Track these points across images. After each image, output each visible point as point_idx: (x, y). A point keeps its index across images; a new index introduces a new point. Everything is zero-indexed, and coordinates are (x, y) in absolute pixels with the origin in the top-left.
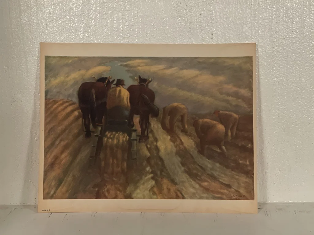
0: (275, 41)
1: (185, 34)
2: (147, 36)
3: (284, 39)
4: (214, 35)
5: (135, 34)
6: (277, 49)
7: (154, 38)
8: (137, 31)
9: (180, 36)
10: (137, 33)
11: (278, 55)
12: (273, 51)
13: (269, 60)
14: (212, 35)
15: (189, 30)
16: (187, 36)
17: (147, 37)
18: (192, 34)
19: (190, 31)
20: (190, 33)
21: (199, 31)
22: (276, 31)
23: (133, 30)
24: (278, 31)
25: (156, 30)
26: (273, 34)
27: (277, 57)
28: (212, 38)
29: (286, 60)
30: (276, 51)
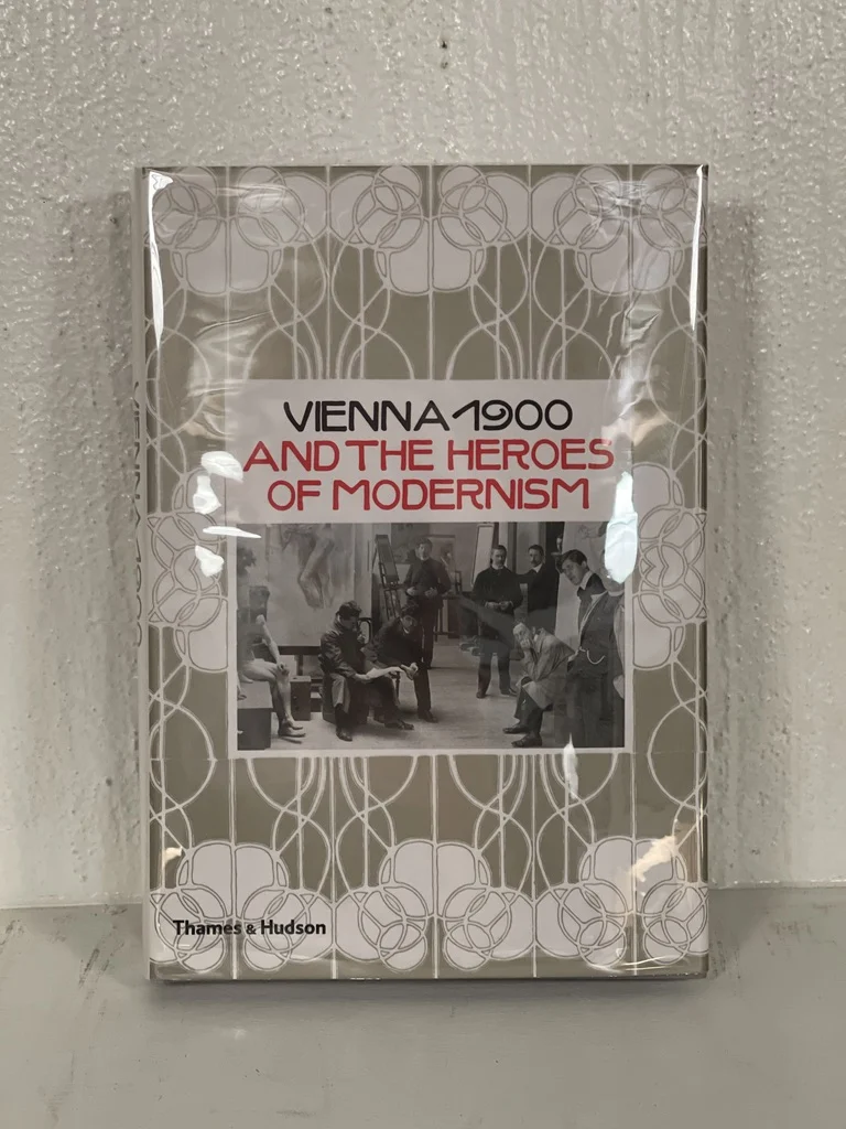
0: (762, 80)
1: (305, 43)
2: (104, 50)
3: (810, 66)
4: (451, 45)
5: (43, 42)
6: (773, 120)
7: (144, 62)
8: (53, 24)
9: (280, 51)
10: (54, 35)
11: (778, 149)
12: (756, 133)
13: (735, 177)
14: (444, 46)
15: (325, 18)
16: (315, 51)
17: (108, 58)
18: (339, 42)
19: (331, 25)
20: (329, 39)
21: (378, 27)
22: (770, 29)
23: (30, 21)
24: (779, 27)
25: (154, 18)
26: (751, 41)
27: (773, 161)
28: (445, 66)
29: (817, 176)
30: (765, 130)
